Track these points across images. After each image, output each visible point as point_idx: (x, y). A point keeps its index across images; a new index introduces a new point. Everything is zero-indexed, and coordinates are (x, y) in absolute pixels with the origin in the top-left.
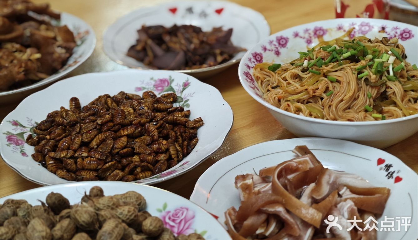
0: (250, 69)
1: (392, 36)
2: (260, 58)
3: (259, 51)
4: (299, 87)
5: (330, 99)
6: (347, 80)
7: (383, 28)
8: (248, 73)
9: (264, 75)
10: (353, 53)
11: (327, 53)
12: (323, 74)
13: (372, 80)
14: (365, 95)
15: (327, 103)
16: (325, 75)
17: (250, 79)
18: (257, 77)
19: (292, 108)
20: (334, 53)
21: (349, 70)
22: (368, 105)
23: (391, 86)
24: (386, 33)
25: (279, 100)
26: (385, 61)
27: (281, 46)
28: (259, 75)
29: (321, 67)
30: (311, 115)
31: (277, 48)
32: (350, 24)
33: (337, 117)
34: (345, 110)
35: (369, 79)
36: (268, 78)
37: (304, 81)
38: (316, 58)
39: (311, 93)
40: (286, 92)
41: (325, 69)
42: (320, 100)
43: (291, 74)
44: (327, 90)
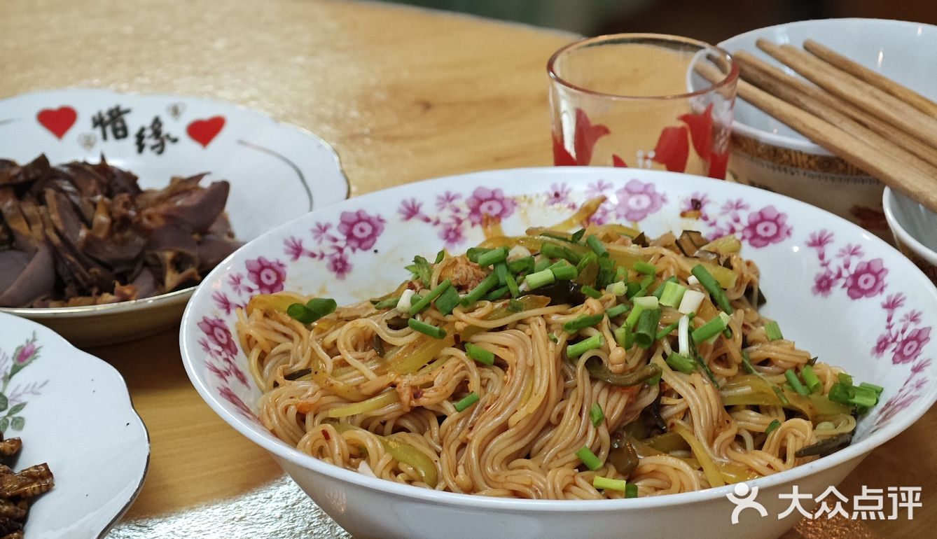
0: (228, 311)
1: (721, 229)
2: (274, 279)
3: (276, 253)
4: (372, 376)
5: (467, 421)
6: (526, 358)
7: (696, 205)
8: (217, 323)
9: (274, 333)
10: (563, 273)
11: (477, 268)
12: (452, 336)
13: (613, 365)
14: (584, 414)
15: (455, 433)
16: (461, 340)
17: (220, 344)
18: (249, 338)
19: (337, 446)
20: (501, 270)
21: (538, 329)
22: (591, 448)
23: (677, 387)
24: (706, 219)
25: (301, 417)
26: (669, 304)
27: (354, 244)
28: (252, 332)
29: (451, 313)
30: (396, 472)
31: (341, 250)
32: (590, 185)
33: (480, 482)
34: (509, 460)
35: (605, 361)
36: (285, 345)
37: (391, 356)
38: (439, 282)
39: (406, 397)
40: (329, 390)
41: (462, 320)
42: (434, 422)
43: (354, 332)
44: (461, 390)
